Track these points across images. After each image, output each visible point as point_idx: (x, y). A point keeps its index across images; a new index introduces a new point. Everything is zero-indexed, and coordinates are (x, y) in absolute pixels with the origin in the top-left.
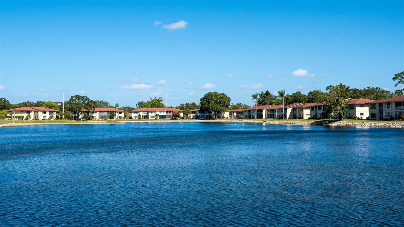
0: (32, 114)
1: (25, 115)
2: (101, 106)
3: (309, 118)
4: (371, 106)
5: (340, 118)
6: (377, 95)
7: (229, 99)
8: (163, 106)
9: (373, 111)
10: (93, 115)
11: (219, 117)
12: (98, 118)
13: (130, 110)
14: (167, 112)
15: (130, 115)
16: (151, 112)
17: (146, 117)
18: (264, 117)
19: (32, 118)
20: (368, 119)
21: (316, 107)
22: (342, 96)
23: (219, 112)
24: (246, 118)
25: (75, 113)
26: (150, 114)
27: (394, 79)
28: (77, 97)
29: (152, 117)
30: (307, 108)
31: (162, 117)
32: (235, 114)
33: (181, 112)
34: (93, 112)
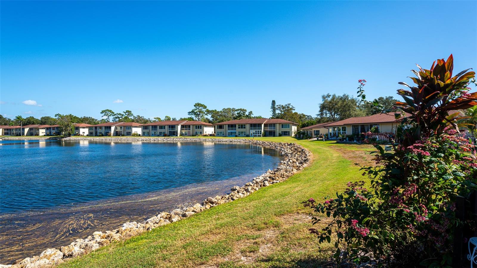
3: (45, 135)
4: (90, 128)
5: (69, 135)
6: (90, 121)
9: (91, 131)
20: (87, 135)
21: (50, 128)
22: (71, 122)
27: (101, 113)
30: (42, 129)
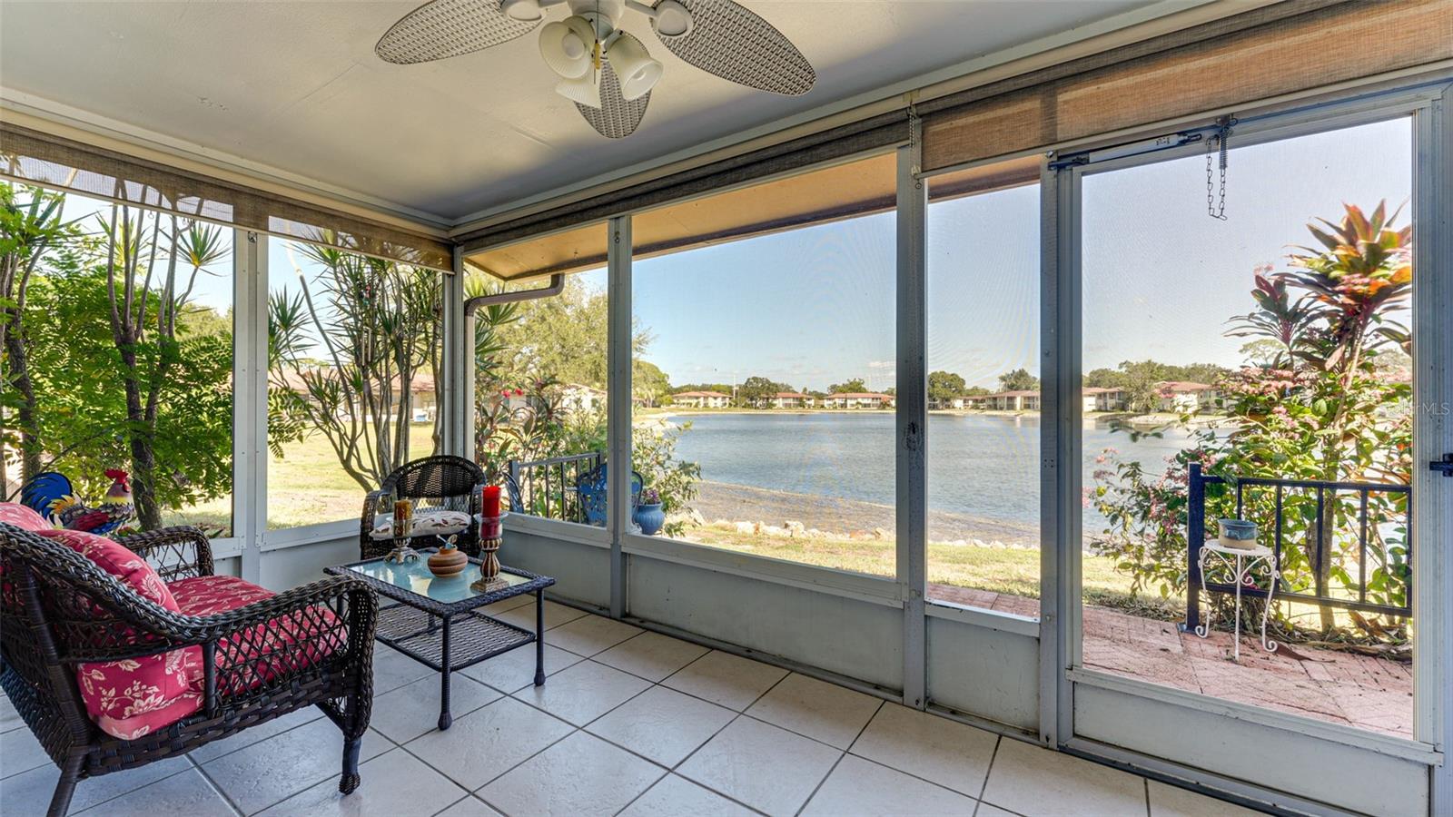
0: (701, 400)
1: (694, 402)
2: (785, 391)
3: (1094, 411)
4: (1202, 394)
5: (1147, 410)
7: (963, 382)
8: (865, 391)
9: (1206, 401)
10: (775, 402)
11: (948, 407)
12: (781, 406)
13: (820, 396)
14: (873, 399)
15: (821, 402)
16: (851, 399)
17: (844, 406)
18: (1018, 407)
19: (702, 405)
20: (1196, 412)
21: (1105, 394)
22: (1152, 378)
23: (948, 400)
24: (990, 407)
25: (752, 399)
26: (849, 402)
27: (1241, 351)
28: (755, 379)
29: (852, 405)
31: (865, 406)
32: (971, 403)
33: (892, 399)
34: (775, 398)
